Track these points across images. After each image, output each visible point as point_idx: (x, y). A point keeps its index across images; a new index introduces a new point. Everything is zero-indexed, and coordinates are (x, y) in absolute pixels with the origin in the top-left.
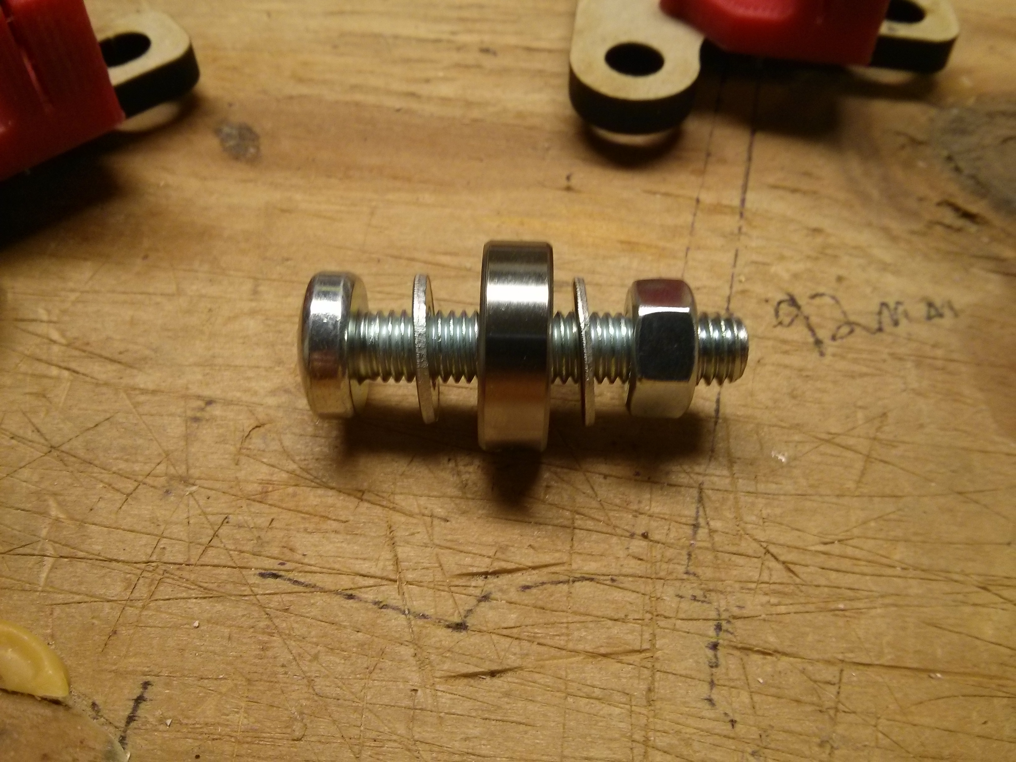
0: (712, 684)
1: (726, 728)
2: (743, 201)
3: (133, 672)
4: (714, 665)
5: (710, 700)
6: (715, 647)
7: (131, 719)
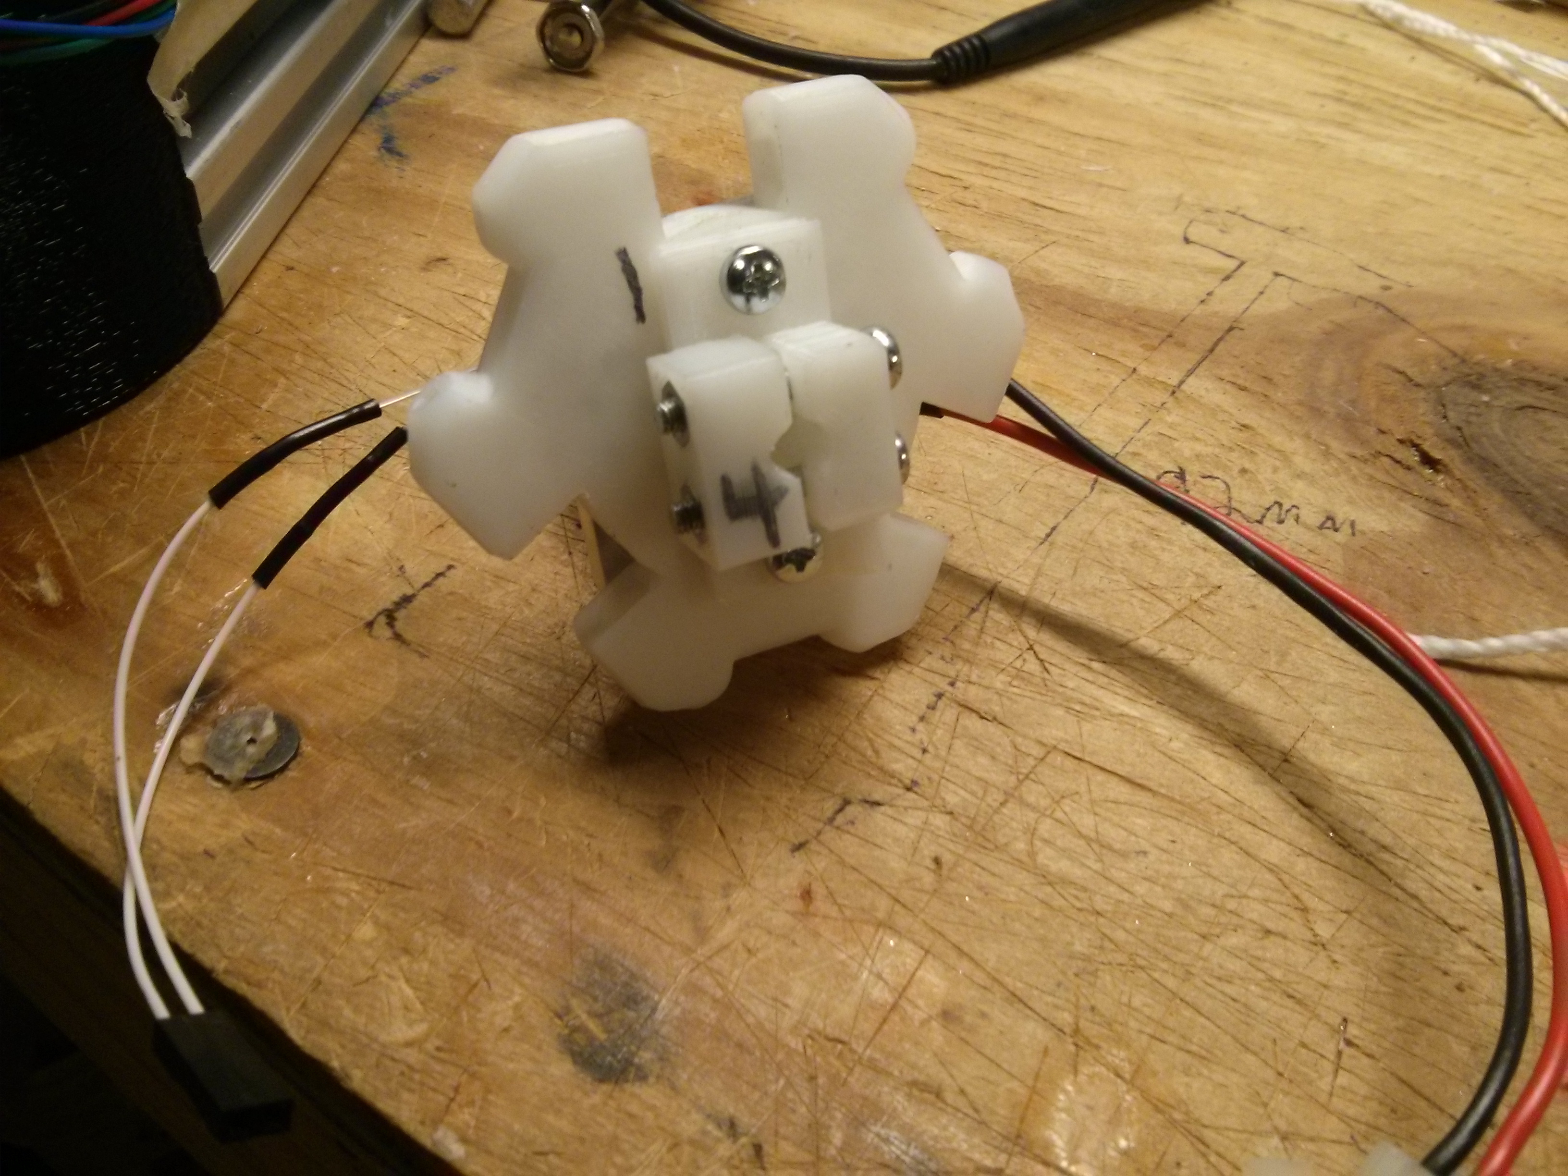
0: (922, 719)
1: (917, 754)
2: (1182, 382)
3: (444, 556)
4: (932, 707)
5: (913, 730)
6: (940, 696)
7: (426, 585)
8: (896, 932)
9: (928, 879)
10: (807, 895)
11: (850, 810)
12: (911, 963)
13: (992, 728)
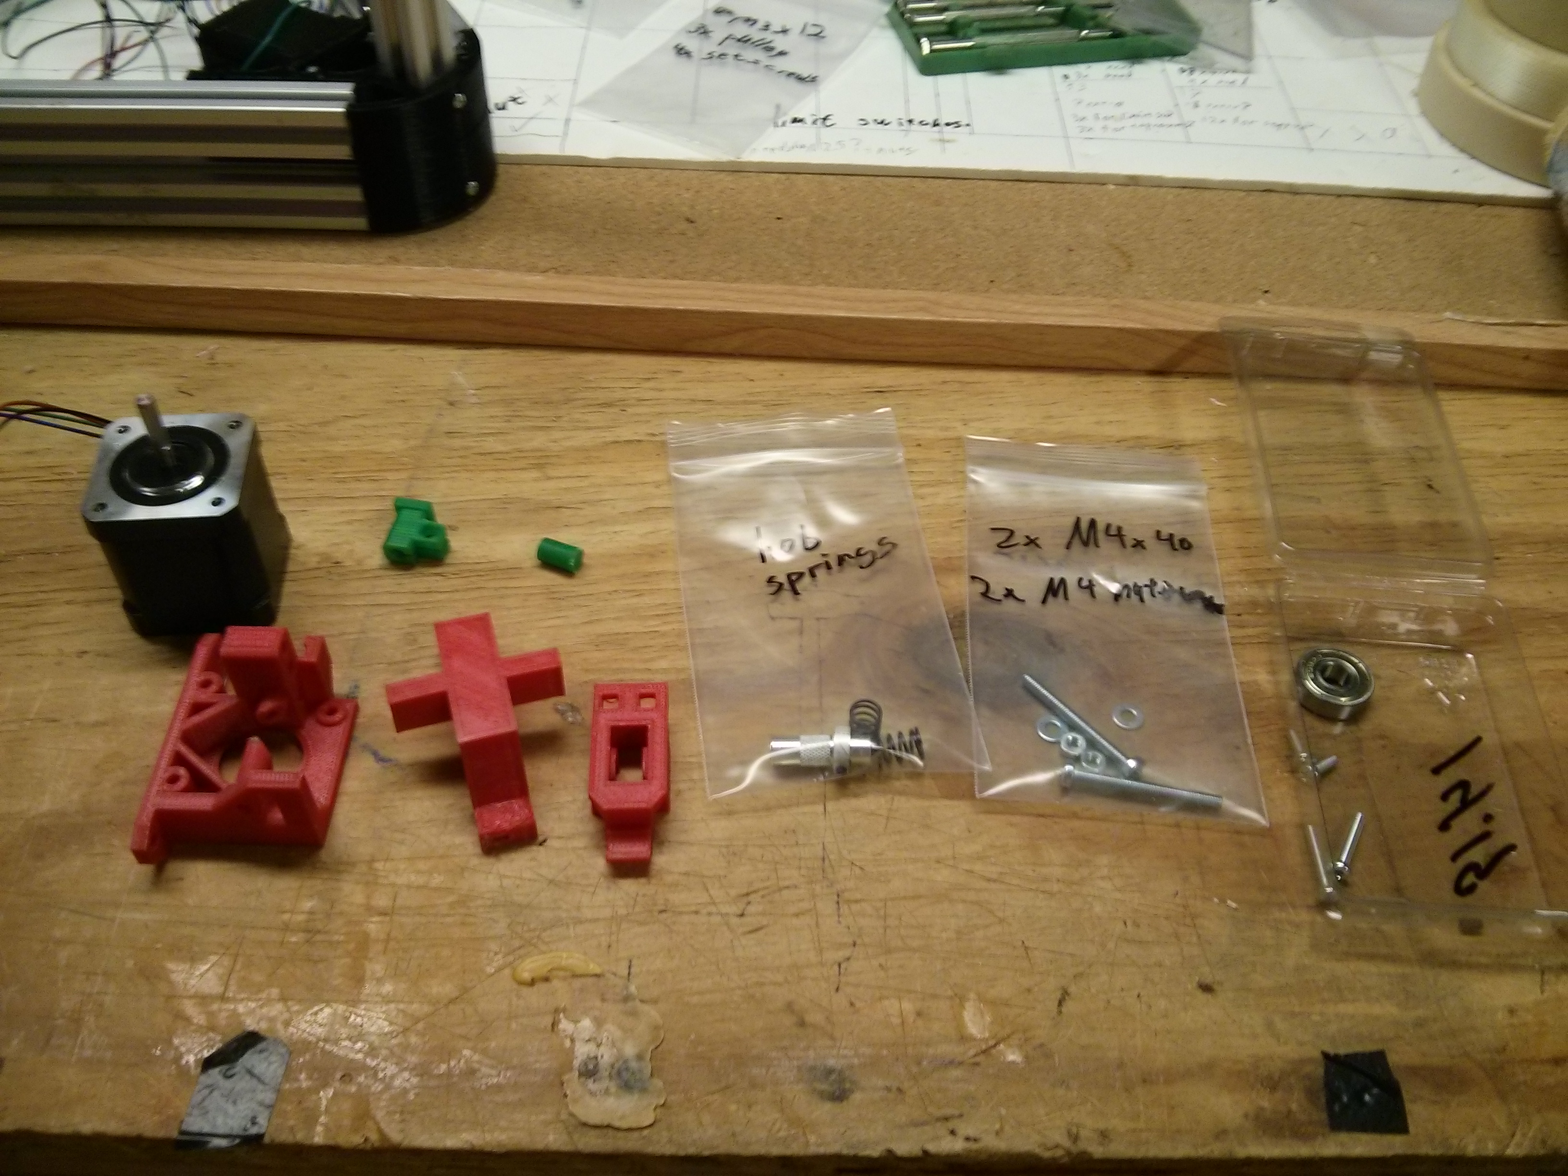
0: (839, 916)
3: (623, 958)
4: (839, 909)
5: (839, 922)
6: (838, 903)
8: (887, 998)
9: (882, 974)
10: (852, 1004)
11: (842, 966)
12: (898, 1005)
13: (863, 904)
